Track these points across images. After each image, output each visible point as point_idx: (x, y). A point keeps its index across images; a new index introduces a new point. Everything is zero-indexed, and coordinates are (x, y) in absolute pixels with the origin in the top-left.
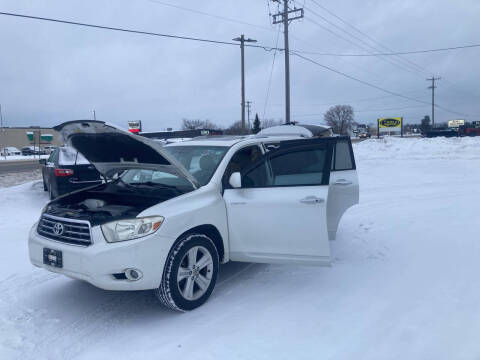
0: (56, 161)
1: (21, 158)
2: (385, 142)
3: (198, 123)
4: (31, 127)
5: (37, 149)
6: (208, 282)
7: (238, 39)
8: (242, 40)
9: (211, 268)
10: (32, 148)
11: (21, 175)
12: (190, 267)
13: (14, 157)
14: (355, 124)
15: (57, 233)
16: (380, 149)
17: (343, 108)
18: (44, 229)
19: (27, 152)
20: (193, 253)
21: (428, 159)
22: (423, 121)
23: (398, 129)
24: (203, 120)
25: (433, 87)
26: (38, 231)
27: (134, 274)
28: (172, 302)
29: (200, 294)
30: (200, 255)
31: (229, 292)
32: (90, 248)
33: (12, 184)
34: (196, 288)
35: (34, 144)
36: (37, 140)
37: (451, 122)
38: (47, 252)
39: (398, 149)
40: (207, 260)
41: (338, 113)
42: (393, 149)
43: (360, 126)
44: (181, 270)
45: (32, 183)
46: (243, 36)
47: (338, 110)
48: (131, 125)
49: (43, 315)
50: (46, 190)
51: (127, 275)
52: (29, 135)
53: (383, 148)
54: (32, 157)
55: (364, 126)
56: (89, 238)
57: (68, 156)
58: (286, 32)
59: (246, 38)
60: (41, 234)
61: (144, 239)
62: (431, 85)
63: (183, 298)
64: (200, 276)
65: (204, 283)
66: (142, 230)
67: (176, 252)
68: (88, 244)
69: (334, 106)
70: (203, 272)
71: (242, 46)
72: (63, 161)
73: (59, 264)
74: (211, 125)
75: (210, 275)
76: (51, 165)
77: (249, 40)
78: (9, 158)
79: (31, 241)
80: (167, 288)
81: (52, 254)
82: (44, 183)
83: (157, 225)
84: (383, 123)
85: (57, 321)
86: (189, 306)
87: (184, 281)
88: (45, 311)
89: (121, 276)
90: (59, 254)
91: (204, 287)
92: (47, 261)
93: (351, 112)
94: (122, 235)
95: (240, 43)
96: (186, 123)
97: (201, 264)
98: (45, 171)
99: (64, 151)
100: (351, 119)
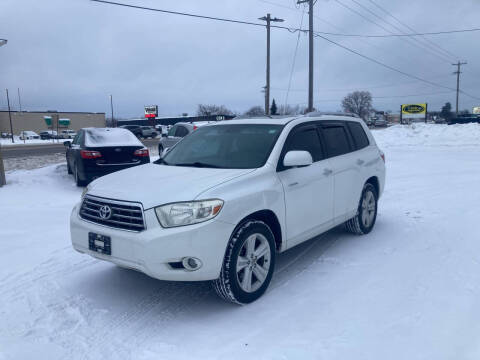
0: (82, 143)
1: (40, 141)
2: (413, 128)
3: (213, 109)
4: (49, 112)
5: (56, 133)
6: (266, 273)
7: (264, 19)
8: (268, 19)
9: (268, 257)
10: (50, 132)
11: (43, 158)
12: (249, 256)
13: (32, 140)
14: (373, 110)
15: (104, 217)
16: (408, 135)
17: (362, 94)
18: (87, 212)
19: (45, 136)
20: (251, 240)
21: (459, 146)
22: (444, 108)
23: (422, 115)
24: (218, 105)
25: (458, 73)
26: (81, 214)
27: (192, 263)
28: (231, 294)
29: (258, 285)
30: (258, 243)
31: (287, 284)
32: (142, 233)
33: (34, 167)
34: (254, 279)
35: (52, 128)
36: (55, 125)
37: (475, 109)
38: (93, 237)
39: (427, 136)
40: (265, 250)
41: (356, 100)
42: (422, 135)
43: (378, 113)
44: (240, 259)
45: (55, 166)
46: (269, 15)
47: (356, 96)
48: (148, 110)
49: (89, 304)
50: (70, 172)
51: (185, 264)
52: (47, 120)
53: (411, 134)
54: (51, 141)
55: (382, 113)
56: (141, 222)
57: (94, 138)
58: (311, 13)
59: (272, 17)
60: (84, 217)
61: (204, 224)
62: (456, 70)
63: (241, 289)
64: (258, 266)
65: (262, 273)
66: (200, 216)
67: (235, 240)
68: (141, 229)
69: (352, 92)
70: (261, 261)
71: (268, 27)
72: (89, 143)
73: (107, 250)
74: (226, 111)
75: (267, 265)
76: (77, 147)
77: (276, 20)
78: (28, 142)
79: (73, 225)
80: (226, 279)
81: (99, 240)
82: (69, 165)
83: (217, 209)
84: (406, 109)
85: (106, 311)
86: (247, 298)
87: (243, 271)
88: (90, 300)
89: (177, 265)
90: (107, 240)
91: (262, 279)
92: (93, 247)
93: (370, 99)
94: (177, 220)
95: (265, 23)
96: (202, 108)
97: (258, 253)
98: (69, 153)
99: (90, 133)
100: (369, 105)
